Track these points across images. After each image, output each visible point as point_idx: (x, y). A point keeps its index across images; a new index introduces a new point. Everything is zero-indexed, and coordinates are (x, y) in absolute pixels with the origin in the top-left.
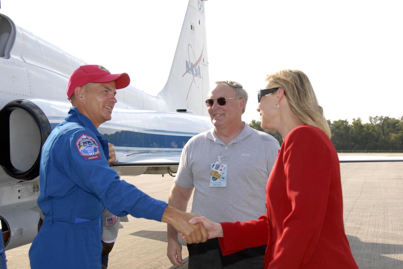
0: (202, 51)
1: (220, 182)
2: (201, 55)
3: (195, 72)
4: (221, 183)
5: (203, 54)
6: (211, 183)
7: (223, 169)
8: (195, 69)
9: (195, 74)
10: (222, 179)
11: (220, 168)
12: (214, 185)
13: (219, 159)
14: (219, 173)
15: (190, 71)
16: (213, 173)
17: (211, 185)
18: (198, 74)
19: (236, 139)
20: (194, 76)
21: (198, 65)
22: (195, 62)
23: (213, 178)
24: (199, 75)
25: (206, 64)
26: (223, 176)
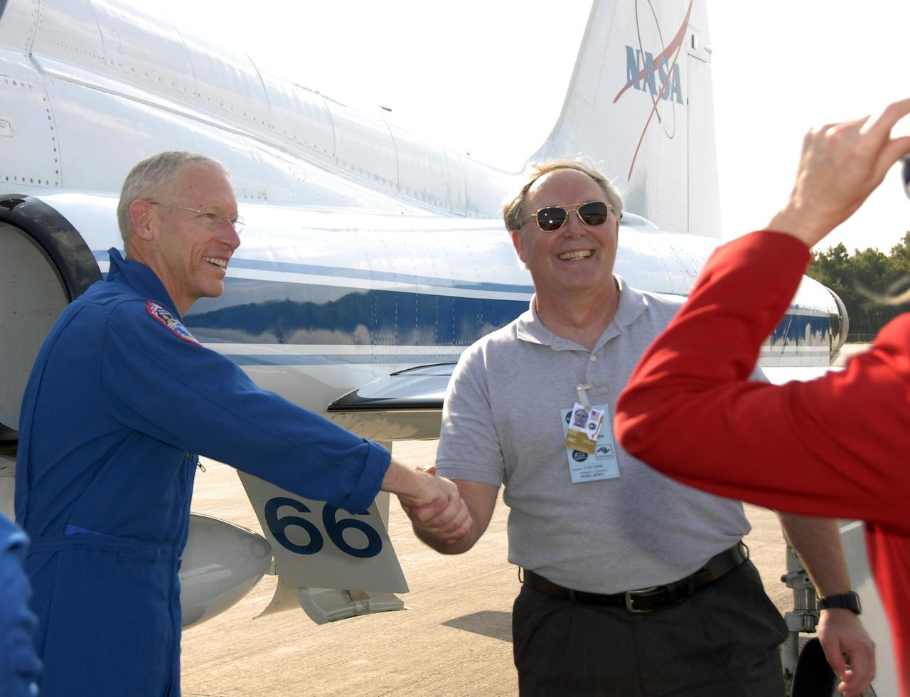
0: (687, 8)
1: (598, 463)
2: (685, 25)
3: (659, 84)
4: (601, 466)
5: (691, 21)
6: (574, 470)
7: (597, 423)
8: (661, 72)
9: (661, 91)
10: (601, 453)
11: (590, 421)
12: (583, 476)
13: (583, 396)
14: (590, 437)
15: (642, 82)
16: (571, 440)
17: (576, 477)
18: (671, 89)
19: (611, 326)
20: (656, 97)
21: (671, 61)
22: (662, 51)
23: (576, 454)
24: (675, 95)
25: (704, 55)
26: (602, 443)
